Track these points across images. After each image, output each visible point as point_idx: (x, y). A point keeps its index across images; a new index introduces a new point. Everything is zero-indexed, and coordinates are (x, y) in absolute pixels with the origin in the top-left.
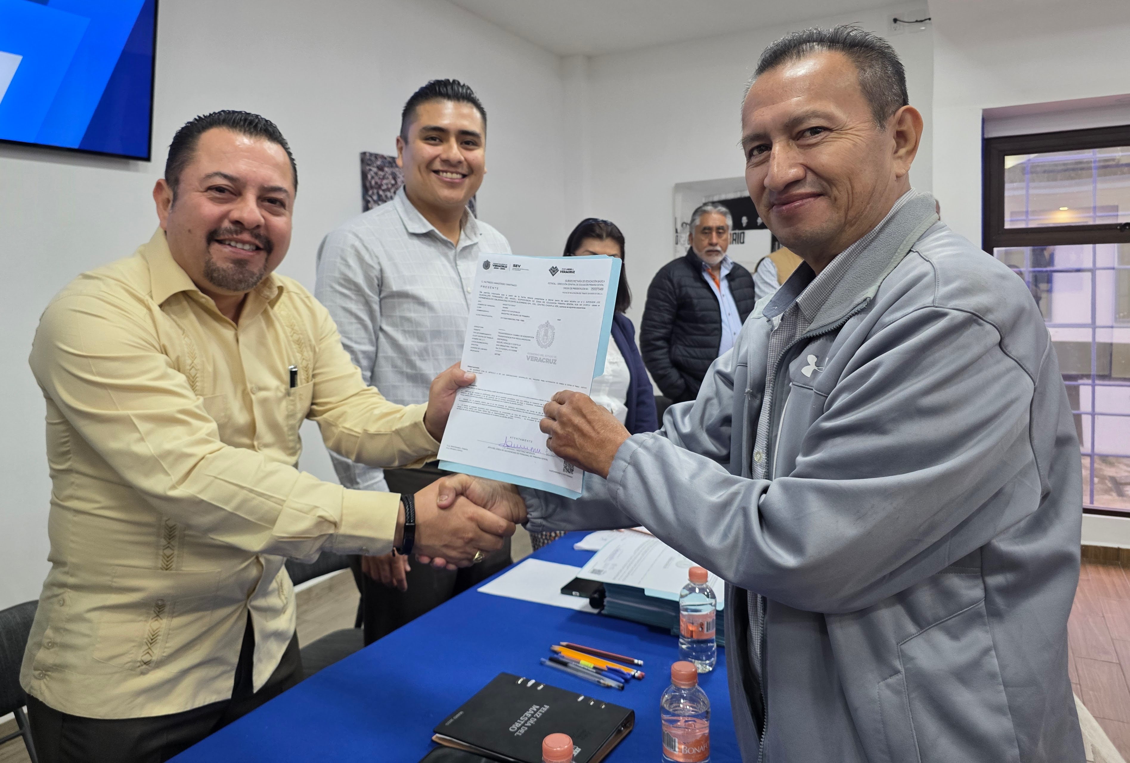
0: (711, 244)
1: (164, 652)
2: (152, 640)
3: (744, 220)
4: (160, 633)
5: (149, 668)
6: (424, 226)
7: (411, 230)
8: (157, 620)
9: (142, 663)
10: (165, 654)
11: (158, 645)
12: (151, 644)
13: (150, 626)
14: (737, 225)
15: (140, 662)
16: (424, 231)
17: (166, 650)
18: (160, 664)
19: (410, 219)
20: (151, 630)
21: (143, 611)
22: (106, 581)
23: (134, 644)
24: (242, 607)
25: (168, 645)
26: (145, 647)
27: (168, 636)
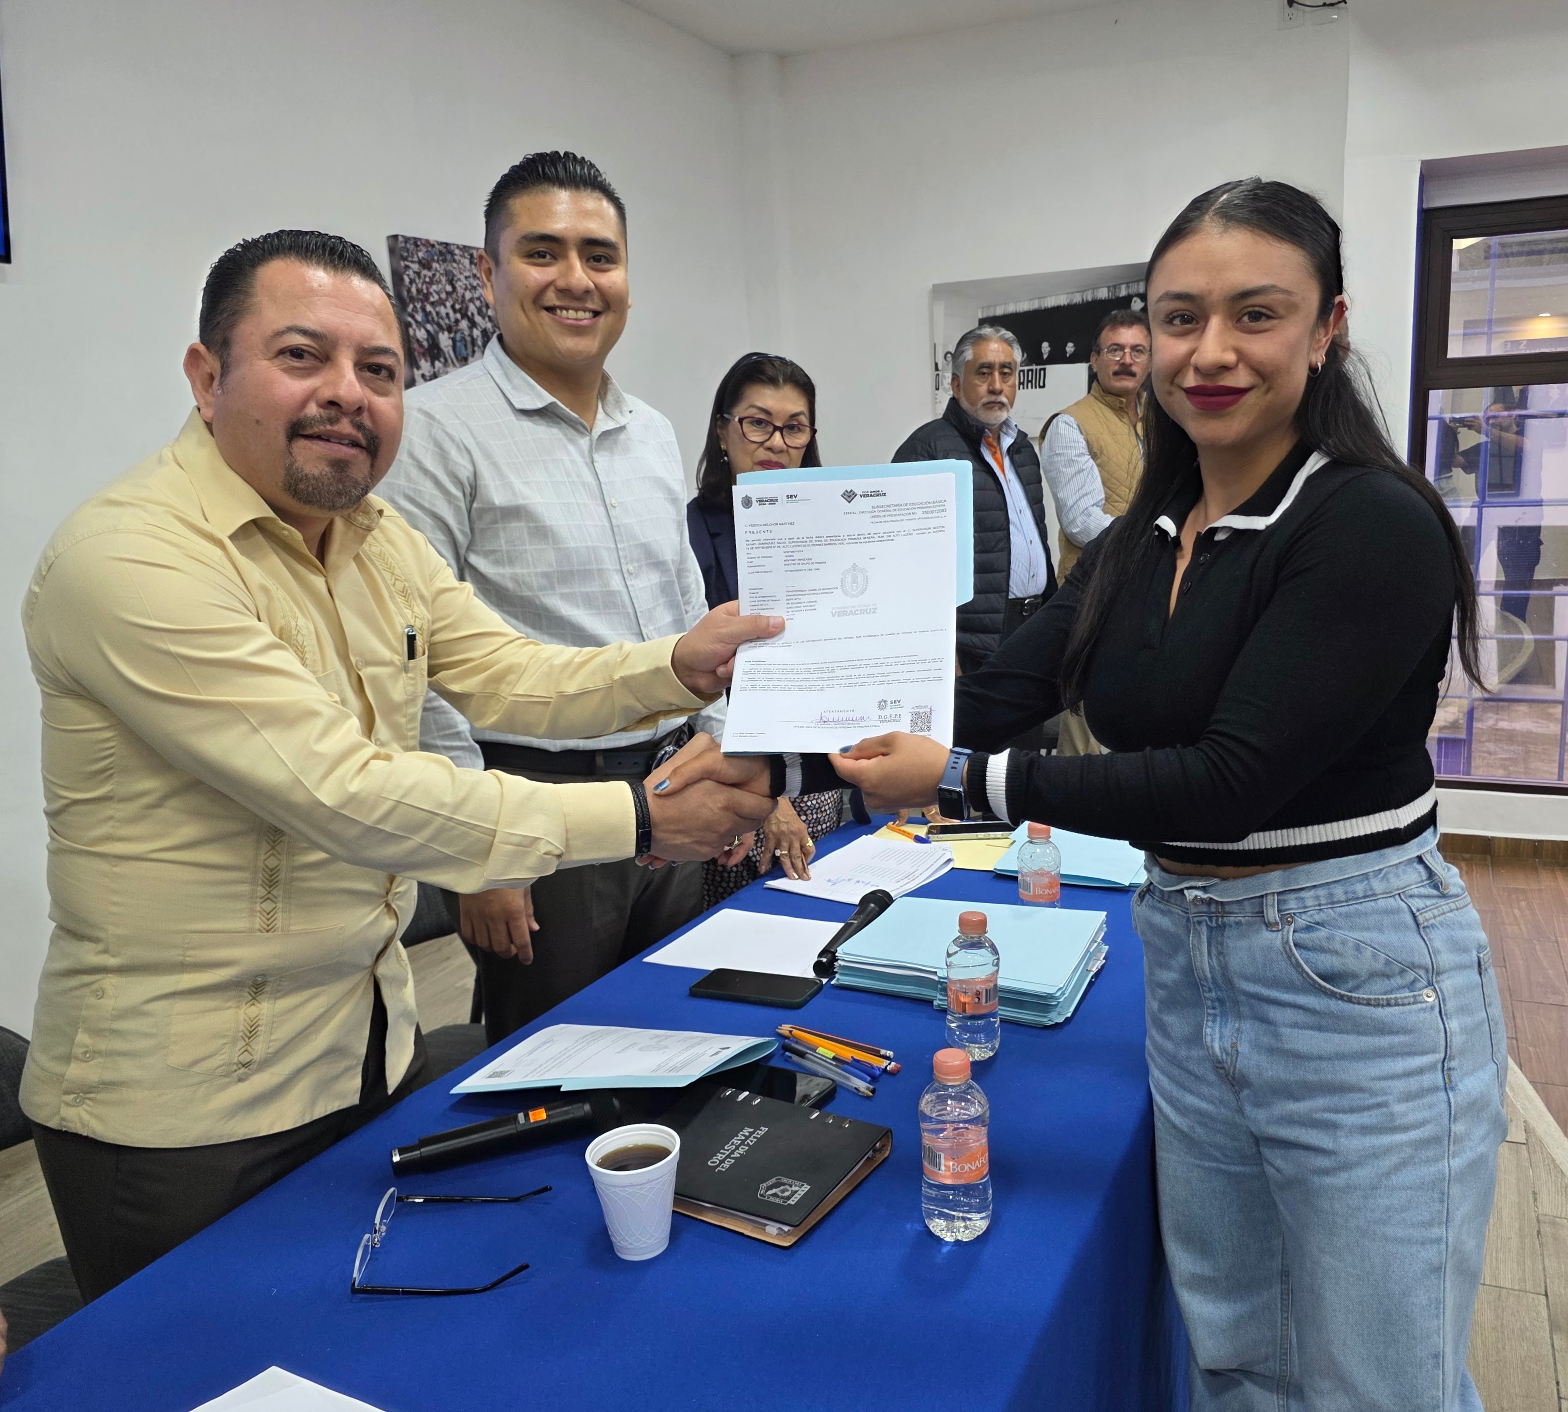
0: (992, 392)
1: (269, 1048)
2: (251, 1032)
3: (1046, 347)
4: (260, 1022)
5: (249, 1072)
6: (541, 397)
7: (518, 406)
8: (253, 1004)
9: (240, 1066)
10: (270, 1051)
11: (260, 1039)
12: (249, 1038)
13: (245, 1014)
14: (1033, 356)
15: (236, 1064)
16: (540, 405)
17: (271, 1044)
18: (265, 1063)
19: (514, 388)
20: (247, 1019)
21: (233, 993)
22: (174, 955)
23: (225, 1041)
24: (368, 977)
25: (273, 1037)
26: (242, 1043)
27: (272, 1023)
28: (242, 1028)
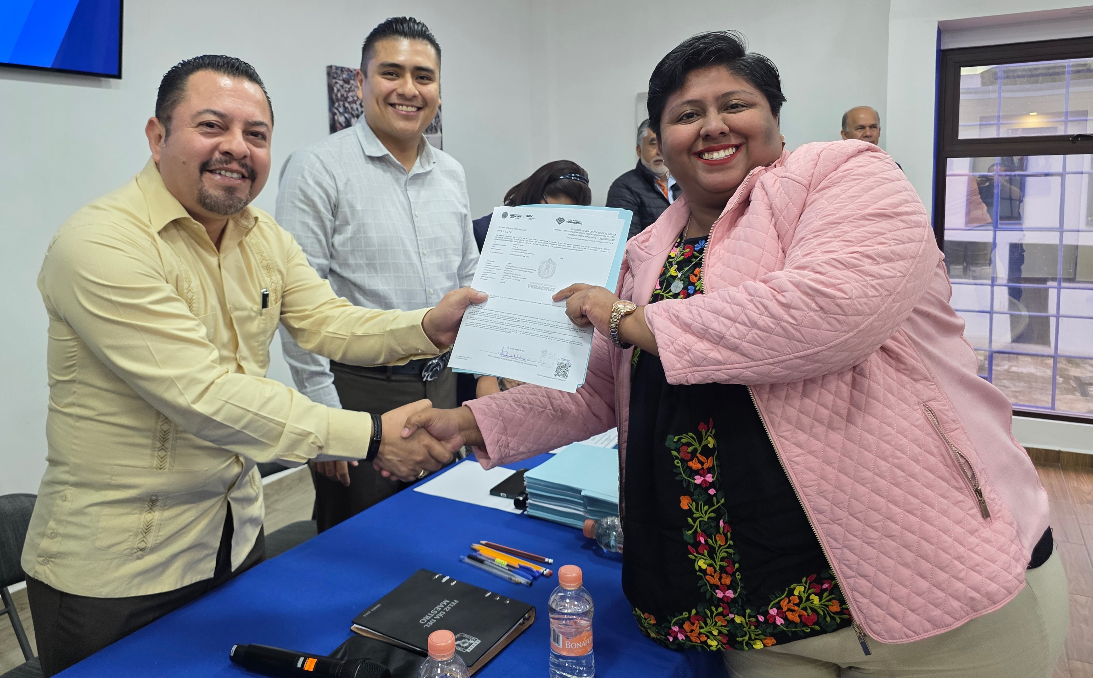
0: (658, 154)
1: (157, 540)
2: (146, 529)
4: (153, 524)
5: (144, 554)
6: (381, 150)
7: (368, 154)
8: (150, 512)
9: (138, 550)
10: (158, 542)
11: (152, 534)
12: (146, 533)
13: (144, 517)
15: (136, 549)
16: (381, 155)
17: (159, 538)
18: (154, 549)
19: (369, 143)
20: (145, 522)
21: (138, 505)
22: (105, 479)
23: (130, 534)
24: (223, 499)
25: (160, 534)
26: (141, 536)
27: (161, 526)
28: (141, 526)
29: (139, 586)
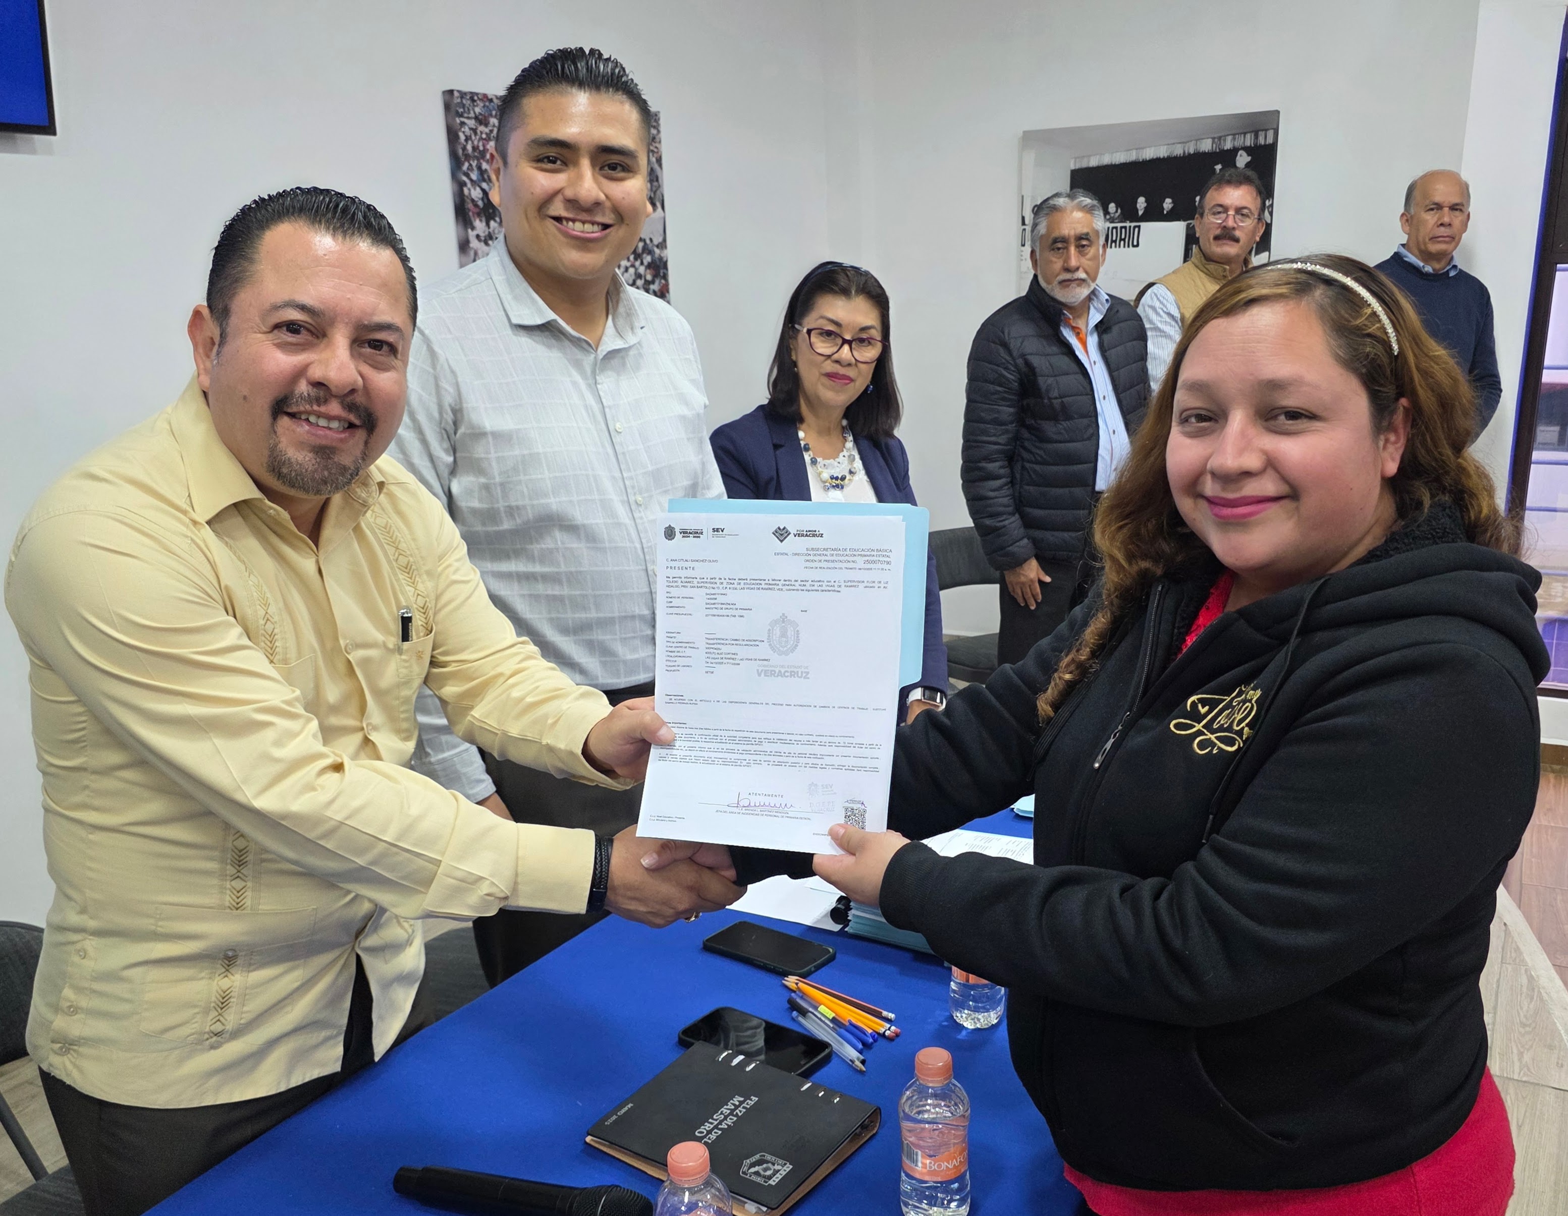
2: (222, 1003)
4: (232, 995)
5: (222, 1041)
6: (539, 311)
7: (516, 320)
8: (226, 977)
9: (212, 1035)
10: (242, 1022)
12: (221, 1009)
15: (208, 1033)
16: (539, 321)
17: (243, 1016)
18: (237, 1034)
19: (515, 298)
20: (220, 991)
21: (206, 965)
22: (146, 923)
23: (196, 1009)
24: (347, 953)
25: (245, 1010)
26: (214, 1014)
27: (245, 997)
28: (213, 998)
29: (217, 1089)
